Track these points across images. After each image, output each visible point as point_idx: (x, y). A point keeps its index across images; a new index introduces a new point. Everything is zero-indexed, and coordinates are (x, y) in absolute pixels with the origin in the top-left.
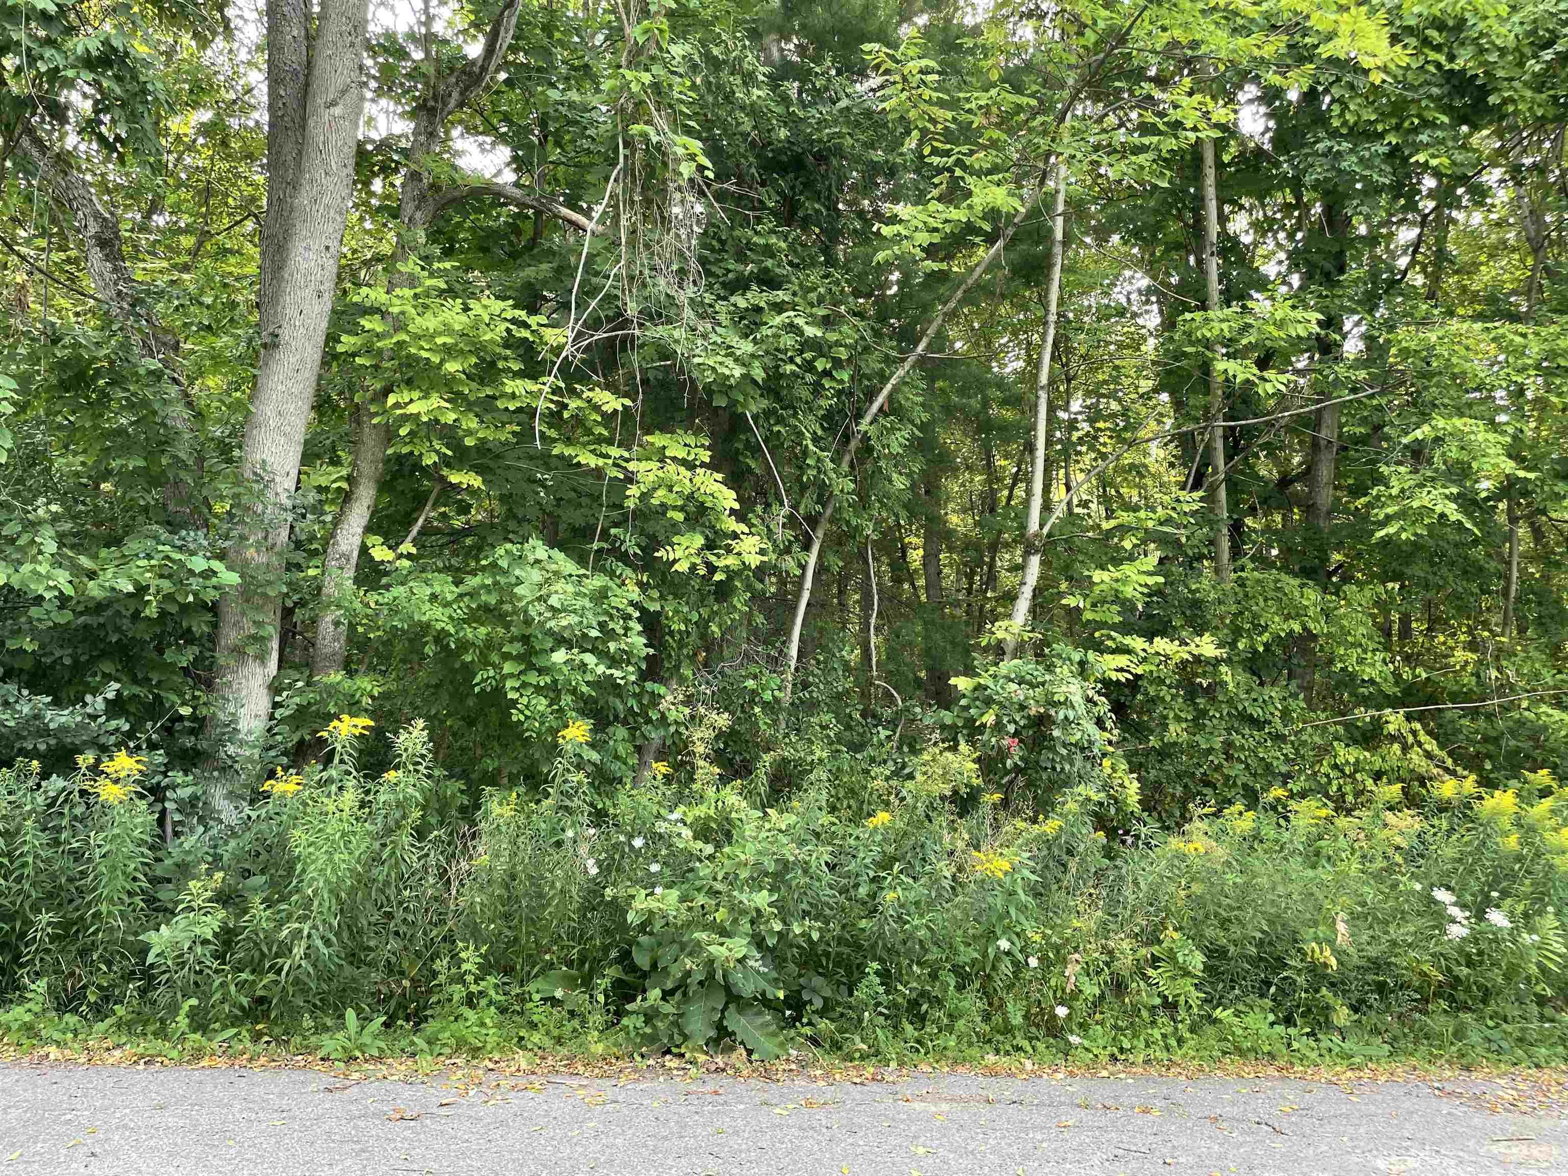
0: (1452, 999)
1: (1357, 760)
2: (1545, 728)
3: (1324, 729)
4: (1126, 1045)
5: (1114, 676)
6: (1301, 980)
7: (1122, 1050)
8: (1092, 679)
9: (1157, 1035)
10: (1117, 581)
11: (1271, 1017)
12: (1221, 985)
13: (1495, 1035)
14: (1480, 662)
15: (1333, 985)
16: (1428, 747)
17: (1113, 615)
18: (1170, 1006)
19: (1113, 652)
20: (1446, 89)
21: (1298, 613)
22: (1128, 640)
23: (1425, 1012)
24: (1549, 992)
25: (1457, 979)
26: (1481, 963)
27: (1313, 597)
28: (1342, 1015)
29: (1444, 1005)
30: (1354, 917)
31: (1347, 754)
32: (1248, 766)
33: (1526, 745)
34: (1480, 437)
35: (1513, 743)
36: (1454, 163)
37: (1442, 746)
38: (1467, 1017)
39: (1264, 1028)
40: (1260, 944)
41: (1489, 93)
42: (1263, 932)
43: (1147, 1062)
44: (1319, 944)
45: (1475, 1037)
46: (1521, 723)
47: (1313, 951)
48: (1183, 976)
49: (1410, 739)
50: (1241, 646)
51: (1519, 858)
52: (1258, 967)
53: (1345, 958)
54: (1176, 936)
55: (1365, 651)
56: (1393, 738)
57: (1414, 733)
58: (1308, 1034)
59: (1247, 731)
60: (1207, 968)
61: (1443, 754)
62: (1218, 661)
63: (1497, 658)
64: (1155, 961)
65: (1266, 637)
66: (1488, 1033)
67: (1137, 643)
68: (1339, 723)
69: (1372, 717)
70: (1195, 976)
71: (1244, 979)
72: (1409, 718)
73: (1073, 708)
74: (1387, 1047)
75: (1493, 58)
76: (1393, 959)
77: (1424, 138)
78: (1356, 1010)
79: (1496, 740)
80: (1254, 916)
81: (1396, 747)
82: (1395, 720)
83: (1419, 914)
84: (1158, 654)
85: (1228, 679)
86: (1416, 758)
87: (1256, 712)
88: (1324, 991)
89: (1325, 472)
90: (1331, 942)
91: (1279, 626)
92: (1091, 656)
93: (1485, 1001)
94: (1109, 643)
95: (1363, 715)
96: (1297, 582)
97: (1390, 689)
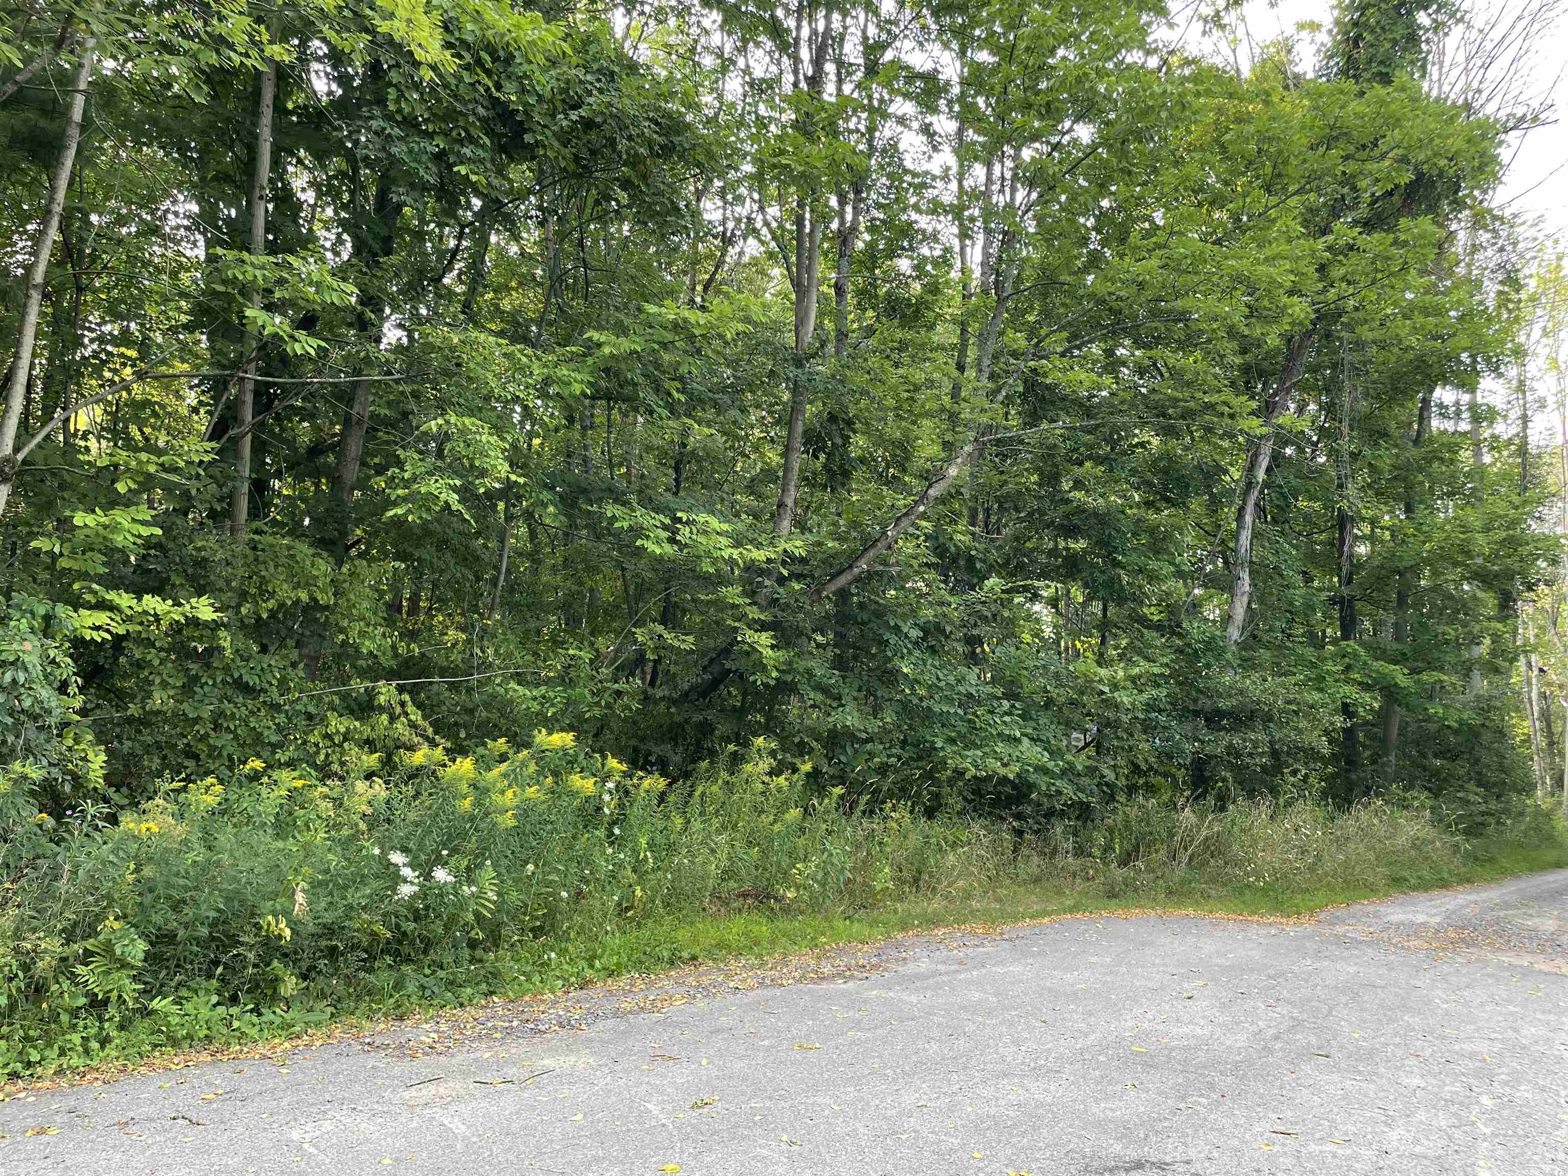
0: (397, 954)
1: (348, 729)
2: (511, 701)
3: (320, 698)
4: (35, 1056)
5: (88, 635)
6: (251, 956)
7: (29, 1065)
8: (59, 637)
9: (76, 1038)
10: (105, 527)
11: (215, 999)
12: (164, 973)
13: (430, 982)
14: (469, 641)
15: (286, 955)
16: (412, 717)
17: (97, 564)
18: (97, 1005)
19: (91, 607)
20: (491, 114)
21: (309, 583)
22: (111, 596)
23: (370, 971)
24: (481, 936)
25: (404, 934)
26: (427, 916)
27: (323, 568)
28: (290, 985)
29: (389, 960)
30: (315, 885)
31: (338, 724)
32: (236, 737)
33: (495, 716)
34: (484, 438)
35: (484, 714)
36: (489, 184)
37: (425, 717)
38: (407, 969)
39: (205, 1012)
40: (214, 924)
41: (526, 131)
42: (219, 910)
43: (60, 1072)
44: (275, 916)
45: (411, 987)
46: (494, 696)
47: (269, 924)
48: (118, 969)
49: (398, 710)
50: (244, 611)
51: (472, 818)
52: (208, 948)
53: (300, 928)
54: (117, 925)
55: (368, 625)
56: (381, 709)
57: (403, 704)
58: (251, 1011)
59: (240, 699)
60: (148, 956)
61: (427, 724)
62: (216, 625)
63: (482, 638)
64: (86, 957)
65: (271, 604)
66: (424, 981)
67: (124, 600)
68: (335, 693)
69: (366, 689)
70: (133, 967)
71: (191, 963)
72: (401, 689)
73: (26, 670)
74: (330, 1010)
75: (532, 100)
76: (347, 924)
77: (467, 151)
78: (305, 977)
79: (471, 712)
80: (210, 893)
81: (384, 718)
82: (386, 692)
83: (377, 877)
84: (145, 613)
85: (226, 644)
86: (400, 727)
87: (252, 680)
88: (275, 963)
89: (354, 447)
90: (287, 913)
91: (286, 593)
92: (62, 610)
93: (425, 952)
94: (87, 597)
95: (358, 686)
96: (312, 551)
97: (387, 662)
